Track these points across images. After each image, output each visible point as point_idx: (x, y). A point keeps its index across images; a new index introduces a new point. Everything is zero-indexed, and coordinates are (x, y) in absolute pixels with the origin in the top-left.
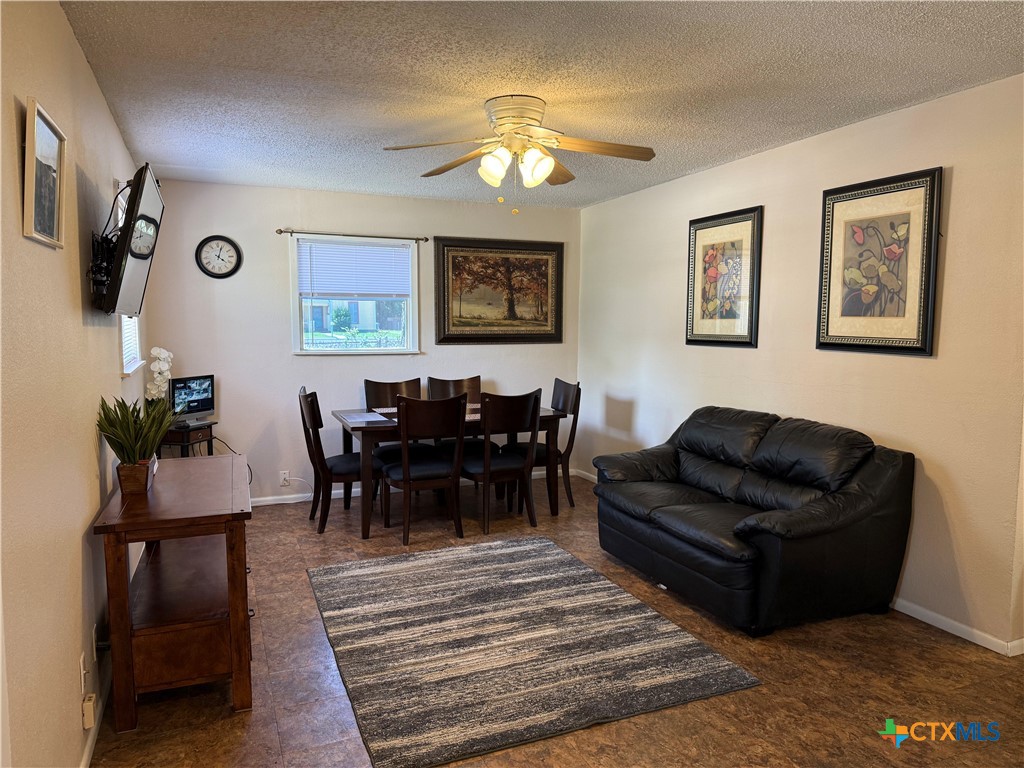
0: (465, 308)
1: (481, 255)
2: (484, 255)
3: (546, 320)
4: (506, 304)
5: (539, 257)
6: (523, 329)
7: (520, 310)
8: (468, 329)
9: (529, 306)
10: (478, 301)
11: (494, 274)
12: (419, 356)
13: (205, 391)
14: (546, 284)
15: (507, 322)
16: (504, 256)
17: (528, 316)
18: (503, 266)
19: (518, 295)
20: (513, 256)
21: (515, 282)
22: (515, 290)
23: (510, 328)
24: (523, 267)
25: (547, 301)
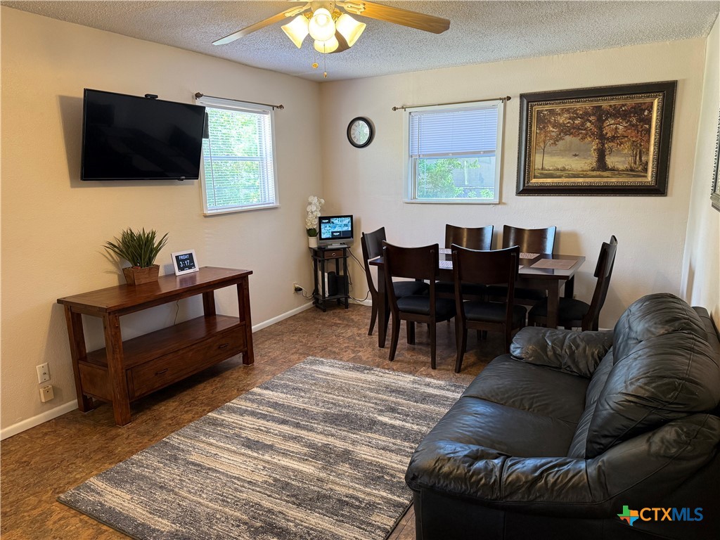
0: (549, 161)
1: (567, 106)
2: (572, 106)
3: (646, 170)
4: (595, 155)
5: (641, 101)
6: (614, 180)
7: (611, 161)
8: (549, 180)
9: (626, 156)
10: (562, 153)
11: (583, 124)
12: (500, 206)
13: (346, 225)
14: (649, 131)
15: (595, 173)
16: (596, 104)
17: (621, 167)
18: (594, 115)
19: (611, 144)
20: (605, 104)
21: (608, 131)
22: (608, 139)
23: (597, 180)
24: (617, 113)
25: (648, 150)
